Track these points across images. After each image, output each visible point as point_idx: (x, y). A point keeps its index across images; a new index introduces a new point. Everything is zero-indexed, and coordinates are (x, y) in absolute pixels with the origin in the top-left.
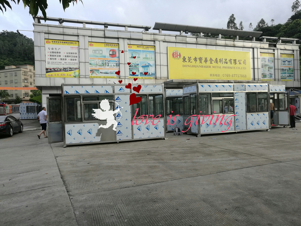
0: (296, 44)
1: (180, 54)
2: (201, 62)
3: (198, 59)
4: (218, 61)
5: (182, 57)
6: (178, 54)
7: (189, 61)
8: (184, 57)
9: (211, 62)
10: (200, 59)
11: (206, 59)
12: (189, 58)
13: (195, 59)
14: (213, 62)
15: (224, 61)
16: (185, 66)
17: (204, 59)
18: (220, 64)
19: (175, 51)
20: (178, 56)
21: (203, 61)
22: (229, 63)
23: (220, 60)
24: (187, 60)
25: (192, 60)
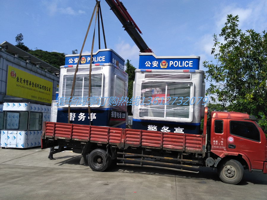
3: (26, 81)
4: (37, 86)
6: (15, 74)
7: (21, 82)
8: (18, 77)
9: (33, 86)
12: (20, 79)
13: (24, 81)
15: (40, 86)
16: (18, 85)
17: (29, 82)
18: (37, 89)
19: (12, 71)
20: (15, 76)
21: (28, 84)
22: (42, 89)
23: (38, 85)
25: (22, 82)
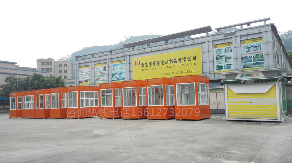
0: (266, 25)
1: (140, 62)
2: (154, 65)
3: (152, 63)
4: (169, 61)
5: (141, 64)
7: (146, 66)
9: (162, 63)
10: (154, 63)
11: (158, 62)
12: (146, 63)
13: (150, 64)
14: (164, 63)
15: (173, 60)
16: (143, 70)
18: (170, 64)
21: (156, 64)
22: (178, 62)
24: (144, 65)
25: (148, 65)
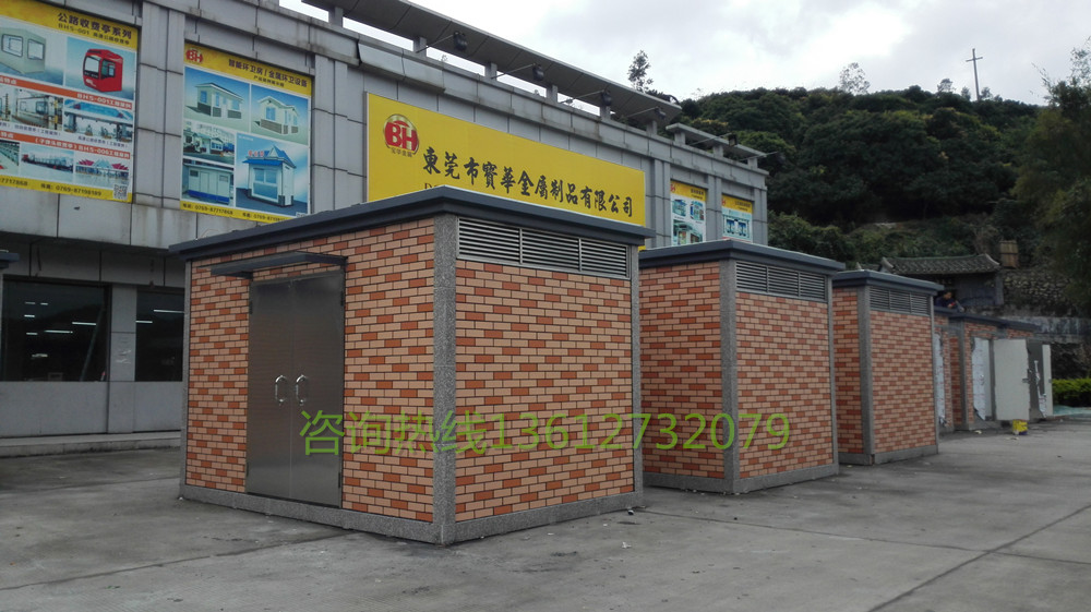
0: (760, 170)
1: (414, 133)
2: (490, 183)
3: (480, 169)
4: (549, 188)
5: (423, 150)
7: (450, 171)
8: (431, 151)
9: (525, 188)
10: (490, 169)
11: (508, 171)
12: (448, 157)
13: (471, 166)
14: (531, 190)
15: (566, 190)
17: (500, 173)
19: (395, 119)
21: (498, 180)
22: (581, 202)
23: (554, 184)
24: (440, 164)
25: (460, 170)
